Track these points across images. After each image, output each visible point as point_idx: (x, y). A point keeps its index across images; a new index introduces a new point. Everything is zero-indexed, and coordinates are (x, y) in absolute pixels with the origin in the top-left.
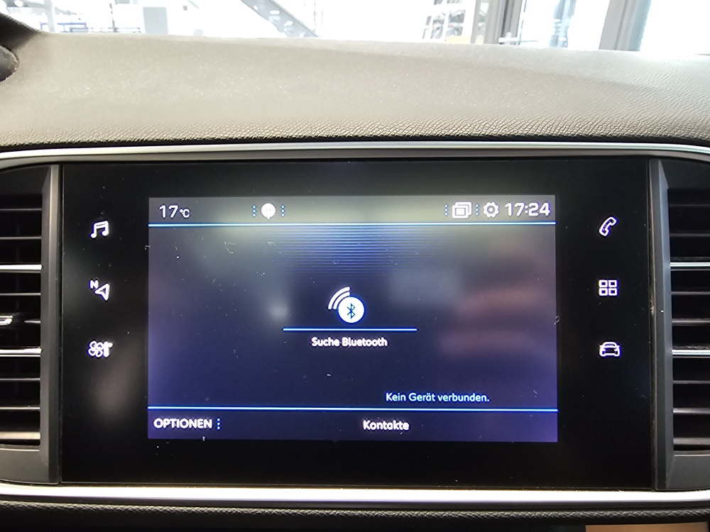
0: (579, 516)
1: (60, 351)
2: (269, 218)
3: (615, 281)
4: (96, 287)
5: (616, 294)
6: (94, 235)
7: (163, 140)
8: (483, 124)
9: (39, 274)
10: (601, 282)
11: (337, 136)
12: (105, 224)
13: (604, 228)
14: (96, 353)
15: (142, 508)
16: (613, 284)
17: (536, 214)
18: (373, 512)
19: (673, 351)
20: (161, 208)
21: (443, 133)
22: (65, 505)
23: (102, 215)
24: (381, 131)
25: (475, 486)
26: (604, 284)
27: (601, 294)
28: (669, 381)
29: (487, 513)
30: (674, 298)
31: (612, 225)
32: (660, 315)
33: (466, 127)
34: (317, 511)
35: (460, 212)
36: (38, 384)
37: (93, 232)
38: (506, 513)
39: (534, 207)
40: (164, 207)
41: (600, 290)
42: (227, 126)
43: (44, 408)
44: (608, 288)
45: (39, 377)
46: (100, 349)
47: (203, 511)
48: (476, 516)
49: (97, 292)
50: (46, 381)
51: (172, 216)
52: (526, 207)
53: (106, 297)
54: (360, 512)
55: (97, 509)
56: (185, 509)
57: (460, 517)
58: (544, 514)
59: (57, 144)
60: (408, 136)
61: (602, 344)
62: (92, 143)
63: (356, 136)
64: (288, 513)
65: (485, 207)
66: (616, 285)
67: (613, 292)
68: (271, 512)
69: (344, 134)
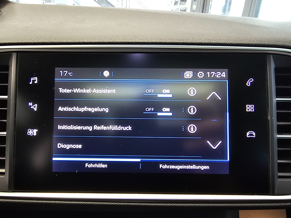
0: (238, 206)
1: (15, 133)
2: (106, 77)
3: (253, 105)
4: (31, 105)
5: (253, 111)
6: (31, 83)
7: (61, 42)
8: (198, 38)
9: (7, 100)
10: (247, 105)
11: (136, 42)
12: (36, 78)
13: (249, 82)
14: (30, 134)
15: (49, 202)
16: (252, 106)
17: (220, 77)
18: (150, 204)
19: (278, 136)
20: (60, 72)
21: (181, 41)
22: (15, 201)
23: (34, 75)
24: (155, 40)
25: (194, 193)
26: (248, 106)
27: (247, 111)
28: (276, 148)
29: (199, 205)
30: (277, 113)
31: (252, 81)
32: (272, 120)
33: (191, 40)
34: (126, 203)
35: (188, 75)
36: (5, 147)
37: (31, 82)
38: (207, 205)
39: (219, 74)
40: (61, 71)
41: (247, 109)
42: (89, 37)
43: (7, 158)
44: (250, 108)
45: (5, 145)
46: (32, 132)
47: (76, 203)
48: (194, 206)
49: (32, 107)
50: (8, 147)
51: (65, 75)
52: (216, 74)
53: (35, 110)
54: (144, 204)
55: (29, 202)
56: (68, 202)
57: (187, 206)
58: (223, 205)
59: (16, 43)
60: (166, 43)
61: (248, 132)
62: (31, 43)
63: (144, 42)
64: (113, 204)
65: (198, 74)
66: (253, 107)
67: (252, 110)
68: (105, 204)
69: (139, 41)
